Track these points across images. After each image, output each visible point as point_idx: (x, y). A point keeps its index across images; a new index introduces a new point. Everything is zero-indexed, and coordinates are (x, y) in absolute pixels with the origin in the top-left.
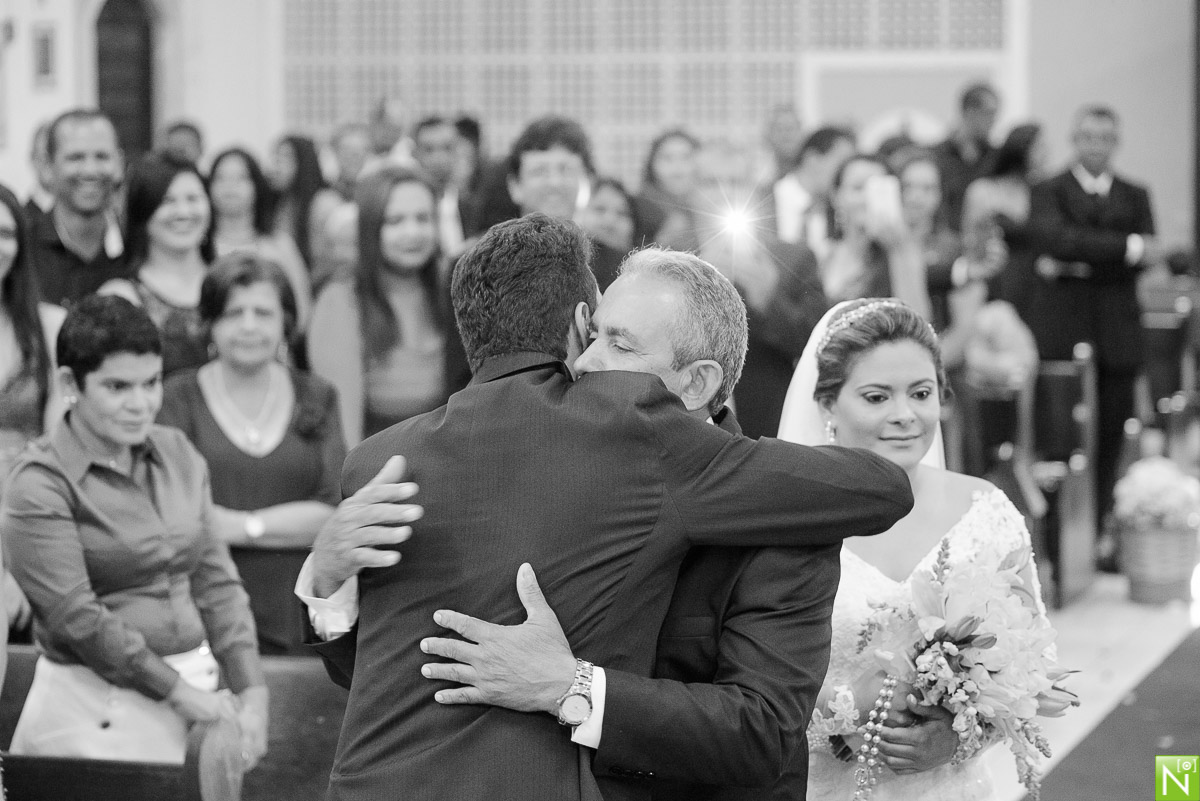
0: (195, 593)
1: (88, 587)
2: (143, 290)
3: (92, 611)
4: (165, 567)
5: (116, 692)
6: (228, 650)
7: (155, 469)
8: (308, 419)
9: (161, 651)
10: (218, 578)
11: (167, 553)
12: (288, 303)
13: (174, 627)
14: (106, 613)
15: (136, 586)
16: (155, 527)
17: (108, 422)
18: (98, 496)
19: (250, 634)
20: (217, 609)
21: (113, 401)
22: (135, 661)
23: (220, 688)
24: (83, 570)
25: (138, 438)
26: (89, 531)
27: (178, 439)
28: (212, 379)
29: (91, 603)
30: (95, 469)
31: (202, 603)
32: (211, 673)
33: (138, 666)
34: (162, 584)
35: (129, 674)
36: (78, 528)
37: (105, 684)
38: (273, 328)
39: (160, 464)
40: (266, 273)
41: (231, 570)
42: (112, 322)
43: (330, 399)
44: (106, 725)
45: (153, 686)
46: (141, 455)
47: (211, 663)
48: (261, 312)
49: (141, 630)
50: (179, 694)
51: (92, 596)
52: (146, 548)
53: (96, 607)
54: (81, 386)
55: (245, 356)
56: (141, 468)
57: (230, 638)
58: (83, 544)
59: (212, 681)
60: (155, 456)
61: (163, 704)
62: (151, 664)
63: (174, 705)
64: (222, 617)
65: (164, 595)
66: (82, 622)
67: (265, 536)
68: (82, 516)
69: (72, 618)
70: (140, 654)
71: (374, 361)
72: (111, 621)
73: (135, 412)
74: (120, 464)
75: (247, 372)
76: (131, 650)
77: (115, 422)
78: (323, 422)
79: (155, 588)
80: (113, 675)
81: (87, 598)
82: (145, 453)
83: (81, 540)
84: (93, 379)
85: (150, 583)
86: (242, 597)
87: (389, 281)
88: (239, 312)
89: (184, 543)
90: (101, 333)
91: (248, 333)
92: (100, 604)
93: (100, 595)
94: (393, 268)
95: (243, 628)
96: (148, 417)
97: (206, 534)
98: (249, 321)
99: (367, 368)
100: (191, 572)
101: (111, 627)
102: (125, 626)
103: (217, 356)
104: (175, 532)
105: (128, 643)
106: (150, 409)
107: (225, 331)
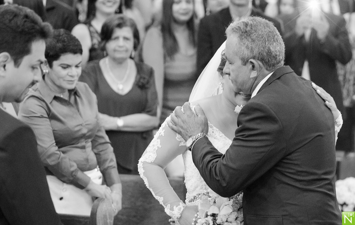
0: (94, 147)
1: (55, 144)
2: (92, 29)
3: (57, 154)
4: (84, 137)
5: (65, 186)
6: (106, 169)
7: (77, 98)
8: (142, 80)
9: (83, 170)
10: (102, 141)
11: (85, 131)
12: (136, 35)
13: (87, 160)
14: (62, 155)
15: (73, 144)
16: (79, 121)
17: (61, 80)
18: (58, 109)
19: (114, 163)
20: (102, 153)
21: (64, 72)
22: (74, 174)
23: (103, 184)
24: (53, 138)
25: (72, 87)
26: (55, 122)
27: (85, 87)
28: (105, 64)
29: (57, 151)
30: (56, 98)
31: (96, 151)
32: (100, 178)
33: (75, 175)
34: (82, 143)
35: (71, 178)
36: (50, 121)
37: (61, 183)
38: (130, 45)
39: (79, 97)
40: (128, 23)
41: (107, 139)
42: (64, 41)
43: (151, 73)
44: (61, 199)
45: (80, 183)
46: (73, 93)
47: (100, 174)
48: (126, 39)
49: (75, 161)
50: (90, 187)
51: (57, 148)
52: (77, 129)
53: (58, 152)
54: (51, 66)
55: (118, 55)
56: (73, 98)
57: (107, 164)
58: (52, 128)
59: (100, 181)
60: (78, 94)
61: (83, 190)
62: (80, 174)
63: (88, 191)
64: (104, 156)
65: (83, 148)
66: (53, 158)
67: (124, 126)
68: (52, 116)
69: (49, 156)
70: (76, 171)
71: (168, 59)
72: (65, 158)
73: (72, 76)
74: (65, 96)
75: (119, 62)
76: (72, 169)
77: (64, 80)
78: (148, 82)
79: (79, 145)
80: (65, 179)
81: (55, 149)
82: (74, 92)
83: (51, 125)
84: (55, 63)
85: (78, 143)
86: (111, 149)
87: (175, 27)
88: (117, 38)
89: (91, 127)
90: (60, 45)
91: (120, 47)
92: (59, 151)
93: (59, 148)
94: (176, 21)
95: (112, 160)
96: (76, 78)
97: (97, 124)
98: (121, 42)
99: (165, 61)
100: (92, 139)
101: (64, 160)
102: (69, 159)
103: (107, 55)
104: (87, 123)
105: (71, 166)
106: (77, 75)
107: (111, 45)
